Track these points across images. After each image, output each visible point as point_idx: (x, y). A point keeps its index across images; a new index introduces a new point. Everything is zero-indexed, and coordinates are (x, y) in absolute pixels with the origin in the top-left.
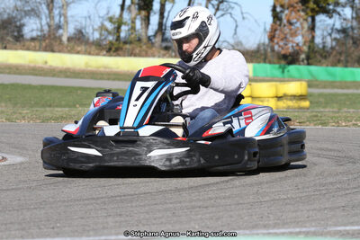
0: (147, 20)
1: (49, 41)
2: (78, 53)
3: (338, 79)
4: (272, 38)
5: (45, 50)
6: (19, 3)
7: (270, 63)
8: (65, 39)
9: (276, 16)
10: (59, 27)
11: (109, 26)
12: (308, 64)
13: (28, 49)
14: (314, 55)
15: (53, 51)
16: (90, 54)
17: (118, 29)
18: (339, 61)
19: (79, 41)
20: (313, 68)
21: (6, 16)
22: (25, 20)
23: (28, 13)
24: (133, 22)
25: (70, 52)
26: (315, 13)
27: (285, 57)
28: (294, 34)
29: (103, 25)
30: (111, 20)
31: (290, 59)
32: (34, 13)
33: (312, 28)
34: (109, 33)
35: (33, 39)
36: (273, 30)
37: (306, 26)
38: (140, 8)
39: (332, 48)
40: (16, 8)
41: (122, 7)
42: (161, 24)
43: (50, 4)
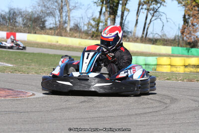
0: (114, 21)
1: (60, 30)
2: (75, 37)
4: (182, 33)
5: (57, 35)
6: (44, 9)
7: (181, 46)
8: (68, 29)
9: (185, 21)
10: (65, 23)
11: (93, 23)
13: (48, 34)
15: (61, 36)
16: (81, 38)
17: (98, 25)
19: (76, 30)
21: (36, 16)
22: (47, 18)
23: (48, 14)
24: (106, 21)
25: (70, 36)
27: (189, 44)
28: (195, 31)
29: (89, 22)
30: (94, 19)
31: (193, 45)
32: (52, 14)
34: (93, 27)
35: (51, 29)
36: (184, 28)
38: (110, 14)
40: (42, 11)
41: (101, 13)
42: (121, 23)
43: (61, 10)
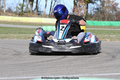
0: (32, 5)
2: (9, 16)
3: (96, 25)
4: (74, 11)
8: (4, 11)
9: (75, 4)
10: (3, 7)
11: (20, 7)
12: (86, 20)
14: (88, 17)
15: (1, 15)
16: (13, 16)
17: (22, 8)
18: (96, 19)
19: (9, 12)
24: (27, 6)
25: (6, 15)
26: (88, 3)
28: (81, 10)
29: (17, 6)
30: (20, 5)
33: (87, 8)
34: (19, 9)
36: (74, 9)
37: (85, 7)
38: (30, 1)
39: (94, 15)
42: (37, 6)
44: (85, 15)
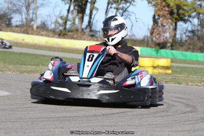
0: (82, 19)
1: (26, 28)
2: (42, 35)
3: (188, 59)
4: (152, 33)
5: (24, 33)
6: (10, 6)
7: (150, 47)
8: (35, 27)
9: (155, 21)
10: (32, 20)
11: (61, 21)
12: (172, 49)
13: (14, 32)
14: (175, 44)
15: (28, 33)
16: (48, 36)
17: (65, 23)
18: (189, 49)
19: (43, 29)
20: (174, 52)
21: (2, 12)
22: (13, 15)
23: (15, 11)
24: (74, 20)
25: (37, 35)
26: (177, 20)
27: (159, 44)
28: (165, 32)
29: (57, 20)
30: (61, 18)
31: (162, 46)
32: (18, 11)
33: (175, 29)
34: (60, 25)
35: (17, 26)
36: (153, 29)
37: (172, 27)
38: (79, 12)
39: (186, 41)
40: (8, 8)
41: (68, 11)
42: (90, 22)
43: (28, 7)
44: (171, 40)
